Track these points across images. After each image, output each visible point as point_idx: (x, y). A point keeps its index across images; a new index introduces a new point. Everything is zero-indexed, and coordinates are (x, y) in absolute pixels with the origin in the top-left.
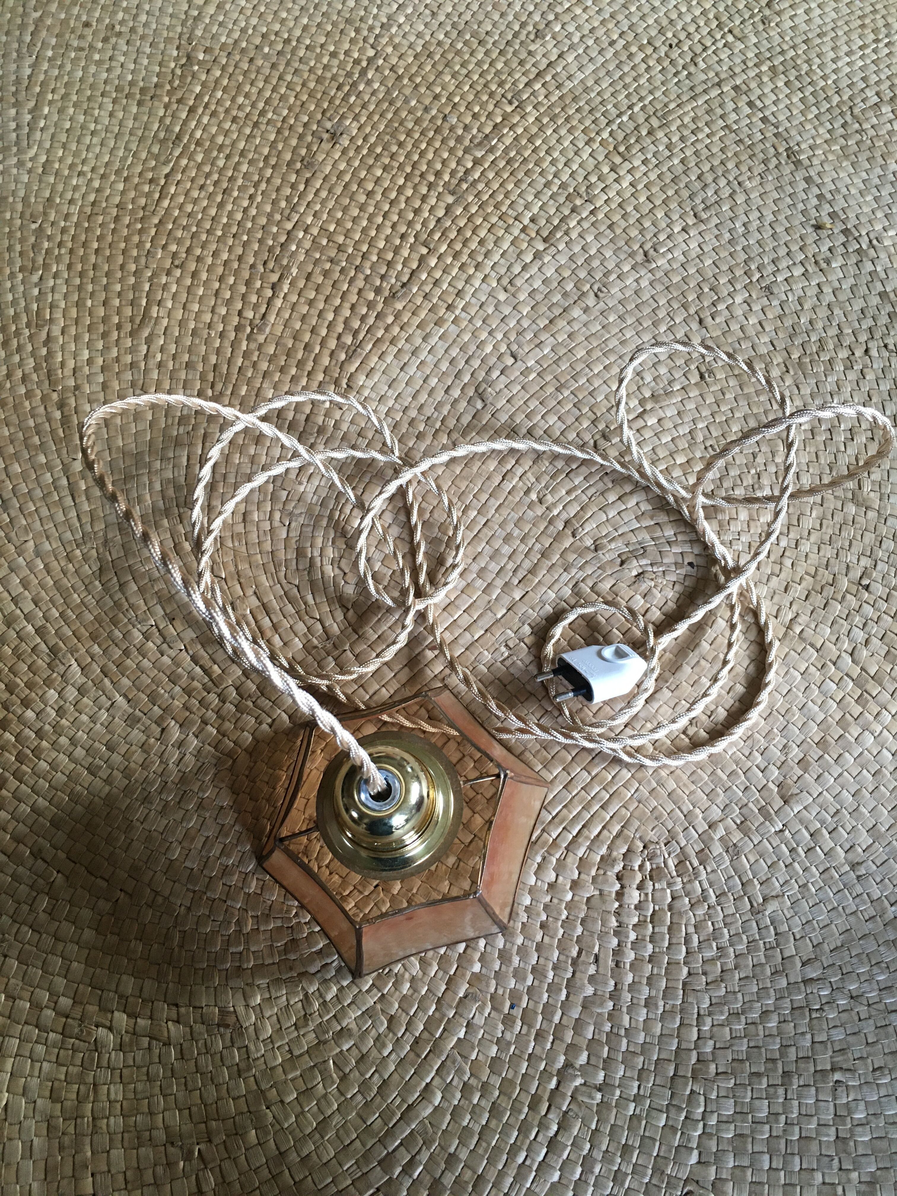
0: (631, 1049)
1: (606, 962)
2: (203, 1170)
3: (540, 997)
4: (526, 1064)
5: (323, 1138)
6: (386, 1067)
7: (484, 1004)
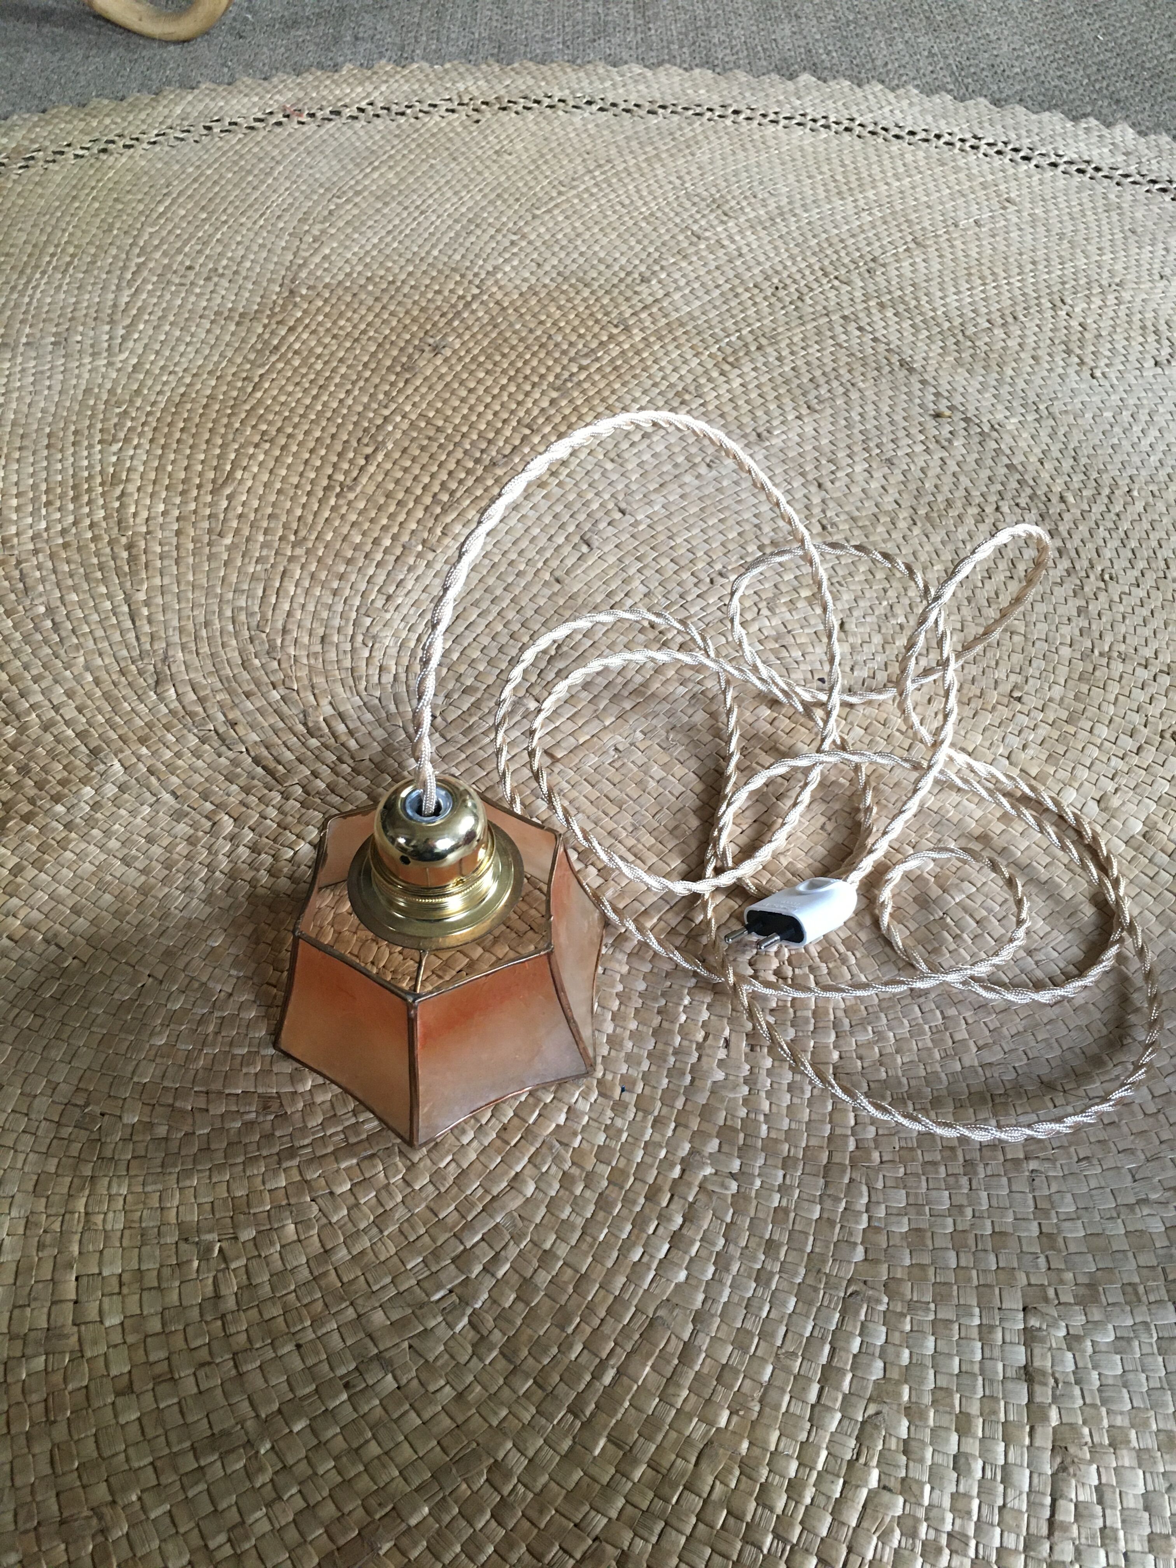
0: (773, 1135)
1: (739, 1047)
2: (223, 1270)
3: (659, 1082)
4: (641, 1152)
5: (381, 1232)
6: (465, 1155)
7: (589, 1088)
